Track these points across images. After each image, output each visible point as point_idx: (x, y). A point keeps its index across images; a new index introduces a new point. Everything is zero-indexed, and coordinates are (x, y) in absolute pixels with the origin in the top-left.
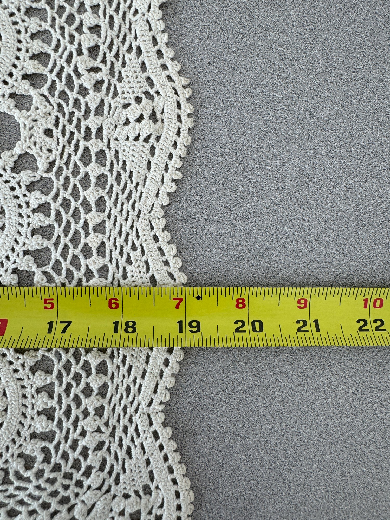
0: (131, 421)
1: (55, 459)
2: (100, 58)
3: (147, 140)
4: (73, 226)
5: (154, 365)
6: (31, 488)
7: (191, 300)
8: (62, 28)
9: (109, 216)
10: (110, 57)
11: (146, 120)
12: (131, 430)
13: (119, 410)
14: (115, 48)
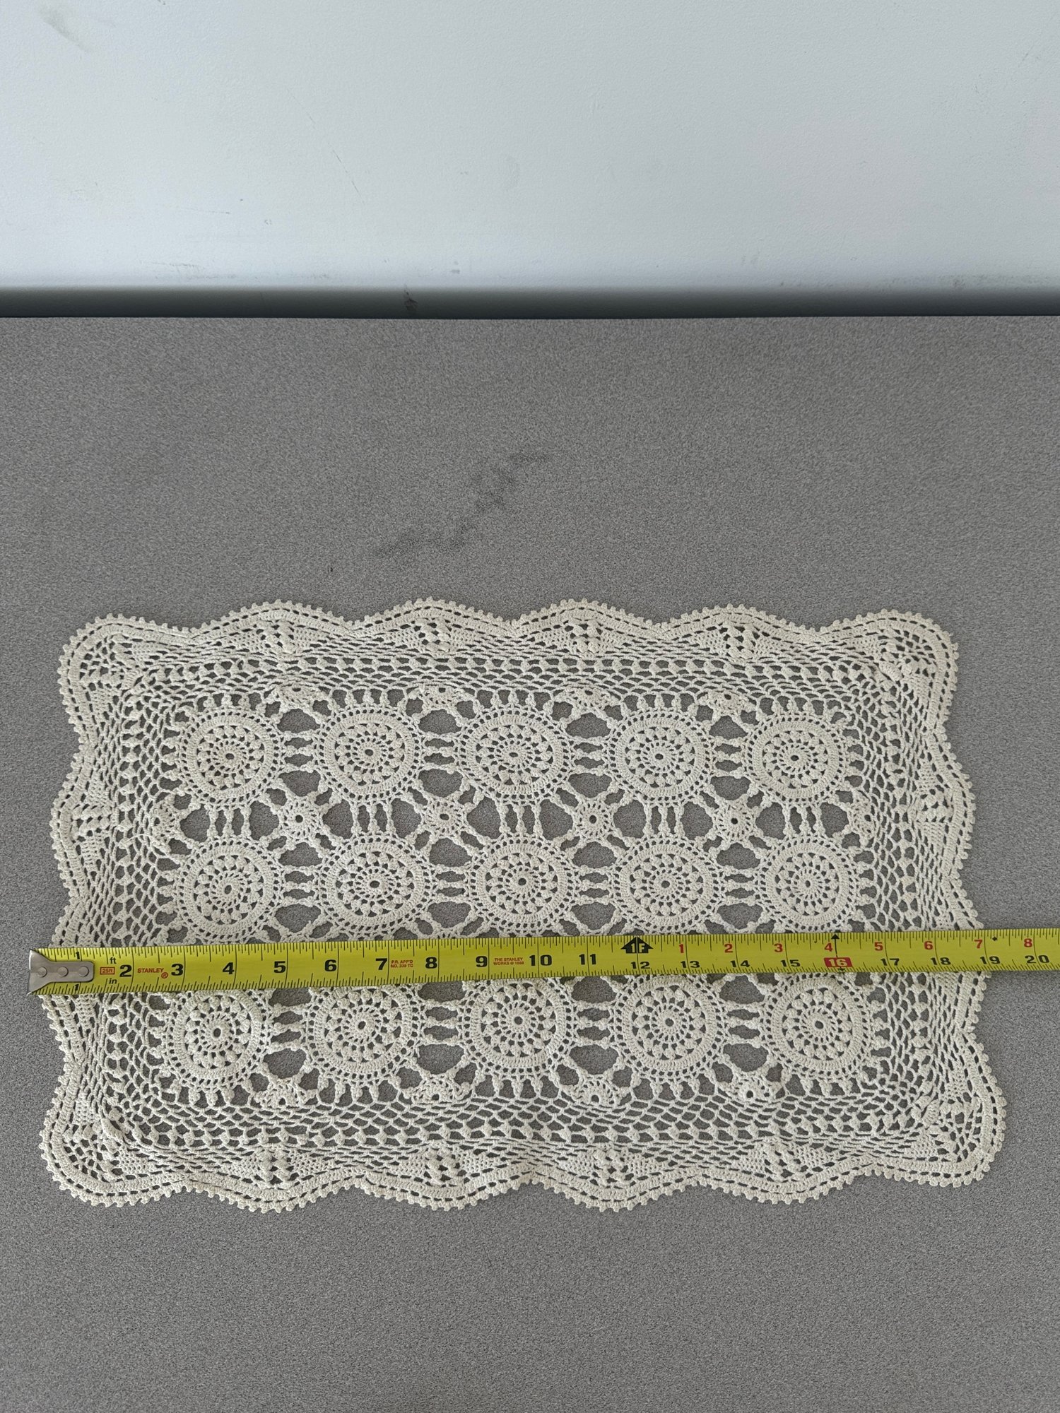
0: (949, 1040)
1: (893, 1071)
2: (901, 763)
3: (942, 821)
4: (891, 887)
5: (965, 994)
6: (877, 1093)
7: (989, 941)
8: (870, 743)
9: (918, 880)
10: (908, 762)
11: (941, 806)
12: (951, 1048)
13: (939, 1031)
14: (911, 755)
